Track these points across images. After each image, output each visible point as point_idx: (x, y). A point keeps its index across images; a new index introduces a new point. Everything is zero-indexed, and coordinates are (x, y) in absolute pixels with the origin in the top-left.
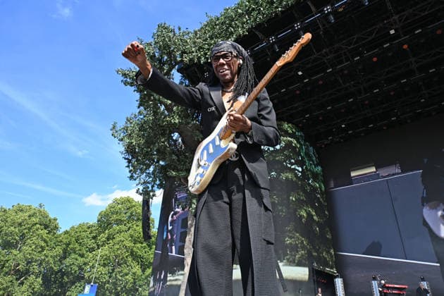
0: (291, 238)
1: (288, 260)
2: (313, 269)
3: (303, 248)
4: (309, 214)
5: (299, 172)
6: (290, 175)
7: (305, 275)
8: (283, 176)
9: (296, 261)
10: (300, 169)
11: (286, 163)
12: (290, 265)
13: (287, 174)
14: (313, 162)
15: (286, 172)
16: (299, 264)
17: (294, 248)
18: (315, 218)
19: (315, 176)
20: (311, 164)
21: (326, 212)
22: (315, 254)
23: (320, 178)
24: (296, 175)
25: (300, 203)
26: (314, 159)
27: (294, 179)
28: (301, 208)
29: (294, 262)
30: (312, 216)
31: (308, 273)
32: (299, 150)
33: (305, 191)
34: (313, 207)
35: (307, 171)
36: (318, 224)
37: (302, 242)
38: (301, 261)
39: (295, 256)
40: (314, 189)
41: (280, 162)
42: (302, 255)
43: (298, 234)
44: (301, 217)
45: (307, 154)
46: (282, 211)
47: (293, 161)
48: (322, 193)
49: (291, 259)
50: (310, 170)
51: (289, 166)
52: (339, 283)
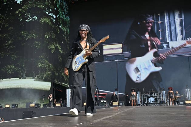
0: (42, 63)
1: (38, 77)
2: (54, 83)
3: (50, 70)
4: (57, 49)
5: (54, 18)
6: (47, 20)
7: (48, 87)
8: (43, 20)
9: (44, 78)
10: (55, 17)
11: (45, 11)
12: (39, 81)
13: (45, 19)
14: (65, 13)
15: (45, 18)
16: (46, 80)
17: (44, 70)
18: (60, 51)
19: (64, 23)
20: (63, 14)
21: (68, 48)
22: (57, 74)
23: (68, 25)
24: (51, 21)
25: (51, 41)
26: (65, 11)
27: (50, 23)
28: (51, 44)
29: (42, 78)
30: (59, 49)
31: (50, 86)
32: (56, 3)
33: (56, 33)
34: (60, 44)
35: (60, 18)
36: (62, 55)
37: (49, 66)
38: (47, 78)
39: (44, 75)
40: (62, 32)
41: (41, 10)
42: (48, 74)
43: (47, 61)
44: (51, 49)
45: (61, 6)
46: (38, 45)
47: (50, 10)
48: (67, 35)
49: (40, 77)
50: (61, 18)
51: (47, 13)
52: (69, 92)
